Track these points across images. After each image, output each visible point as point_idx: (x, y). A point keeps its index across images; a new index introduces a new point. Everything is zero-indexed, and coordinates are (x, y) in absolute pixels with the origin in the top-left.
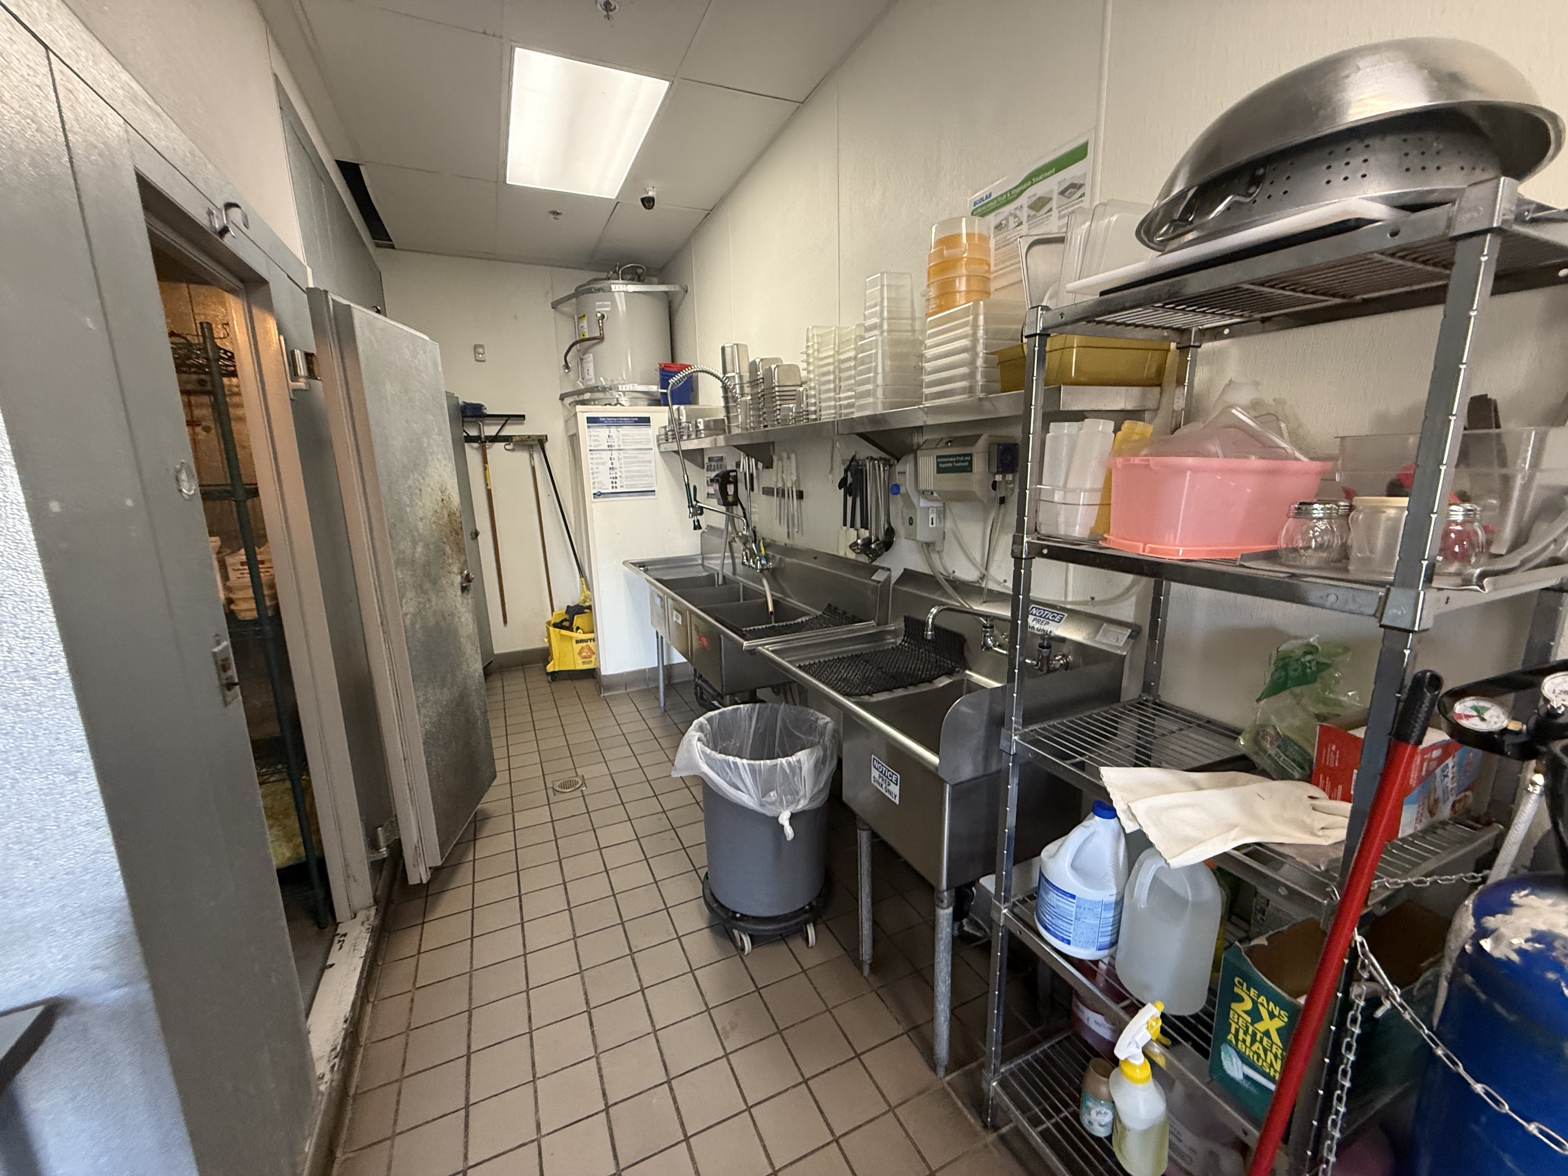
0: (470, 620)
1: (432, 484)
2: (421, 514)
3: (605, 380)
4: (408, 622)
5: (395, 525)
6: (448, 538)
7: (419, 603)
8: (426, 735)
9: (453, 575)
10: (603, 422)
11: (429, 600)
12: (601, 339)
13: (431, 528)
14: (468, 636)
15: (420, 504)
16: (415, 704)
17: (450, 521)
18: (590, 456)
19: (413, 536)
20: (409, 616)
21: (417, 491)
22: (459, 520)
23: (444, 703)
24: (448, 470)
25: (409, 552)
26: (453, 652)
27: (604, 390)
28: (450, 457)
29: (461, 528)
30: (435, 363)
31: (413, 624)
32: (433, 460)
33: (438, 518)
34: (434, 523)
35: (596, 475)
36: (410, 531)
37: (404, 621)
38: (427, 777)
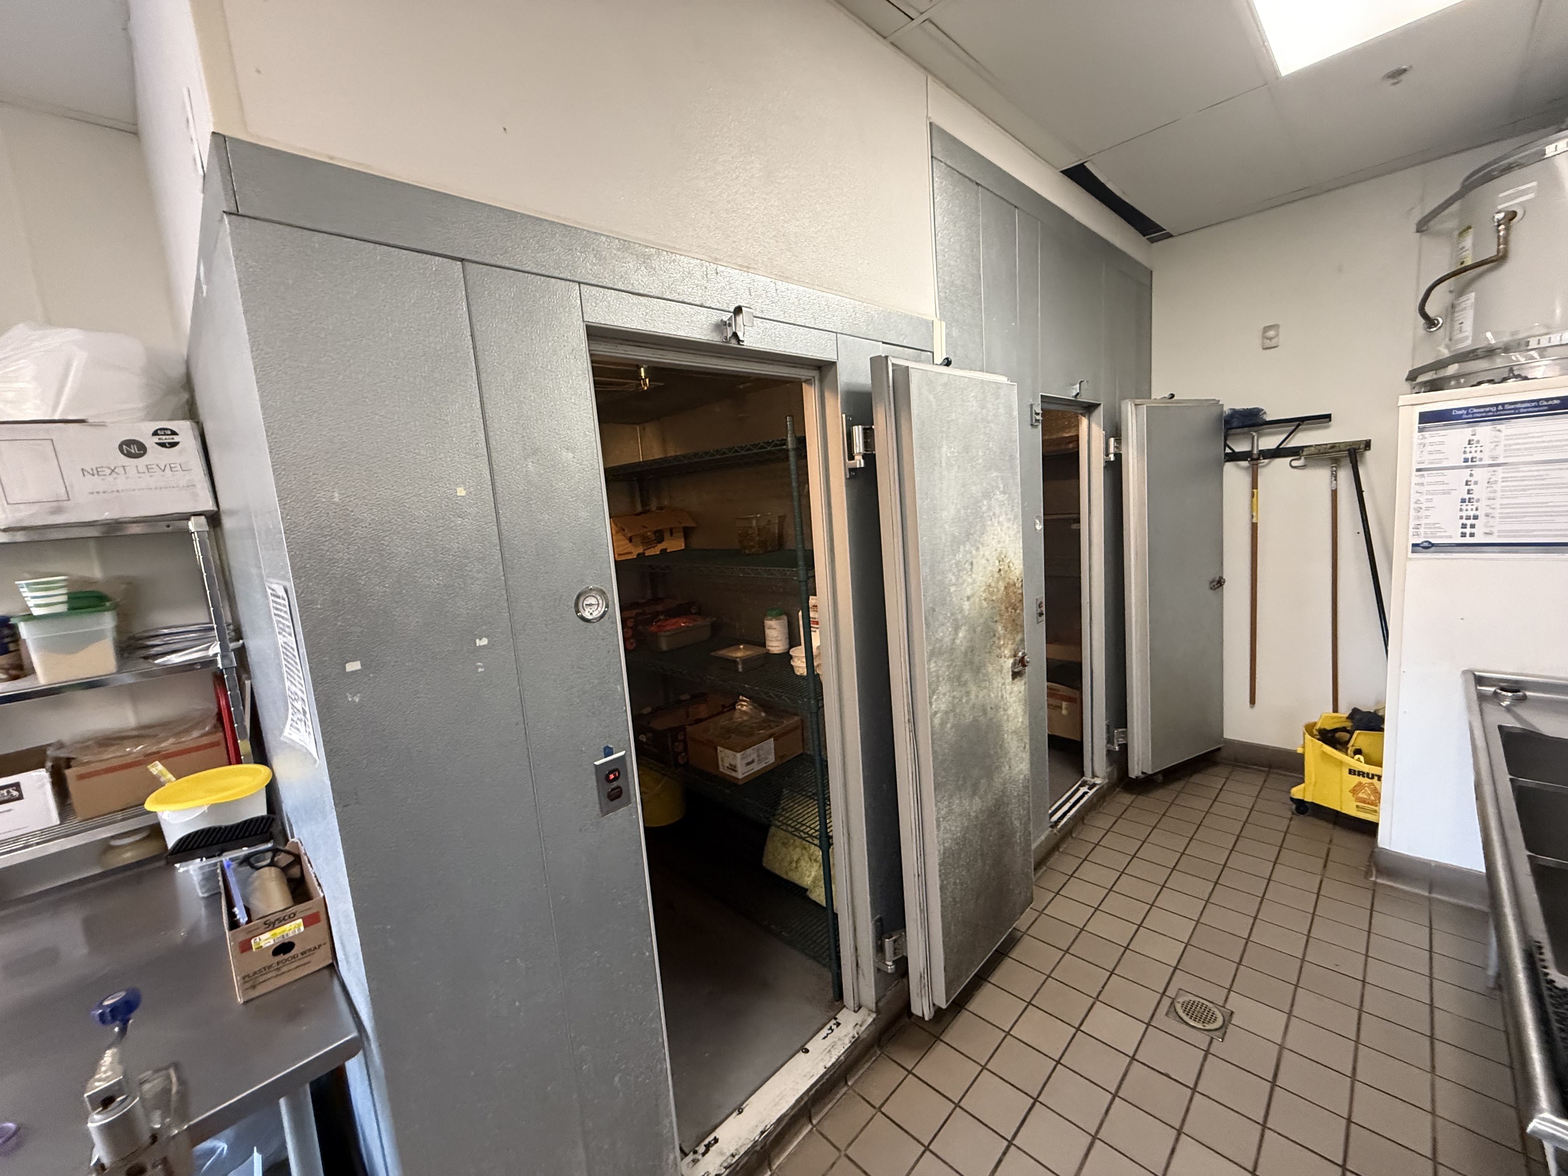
0: (1020, 711)
1: (987, 553)
2: (969, 592)
3: (1495, 334)
4: (937, 721)
5: (934, 610)
6: (1001, 615)
7: (954, 697)
8: (944, 853)
9: (1002, 660)
10: (1459, 417)
11: (968, 693)
12: (1500, 259)
13: (981, 604)
14: (1015, 732)
15: (970, 580)
16: (935, 817)
17: (1007, 594)
18: (1415, 479)
19: (956, 620)
20: (938, 715)
21: (968, 566)
22: (1020, 591)
23: (973, 814)
24: (1012, 533)
25: (947, 640)
26: (992, 752)
27: (1490, 352)
28: (1016, 517)
29: (1021, 601)
30: (1009, 408)
31: (943, 724)
32: (993, 525)
33: (992, 594)
34: (985, 600)
35: (1423, 513)
36: (952, 614)
37: (932, 721)
38: (939, 904)
